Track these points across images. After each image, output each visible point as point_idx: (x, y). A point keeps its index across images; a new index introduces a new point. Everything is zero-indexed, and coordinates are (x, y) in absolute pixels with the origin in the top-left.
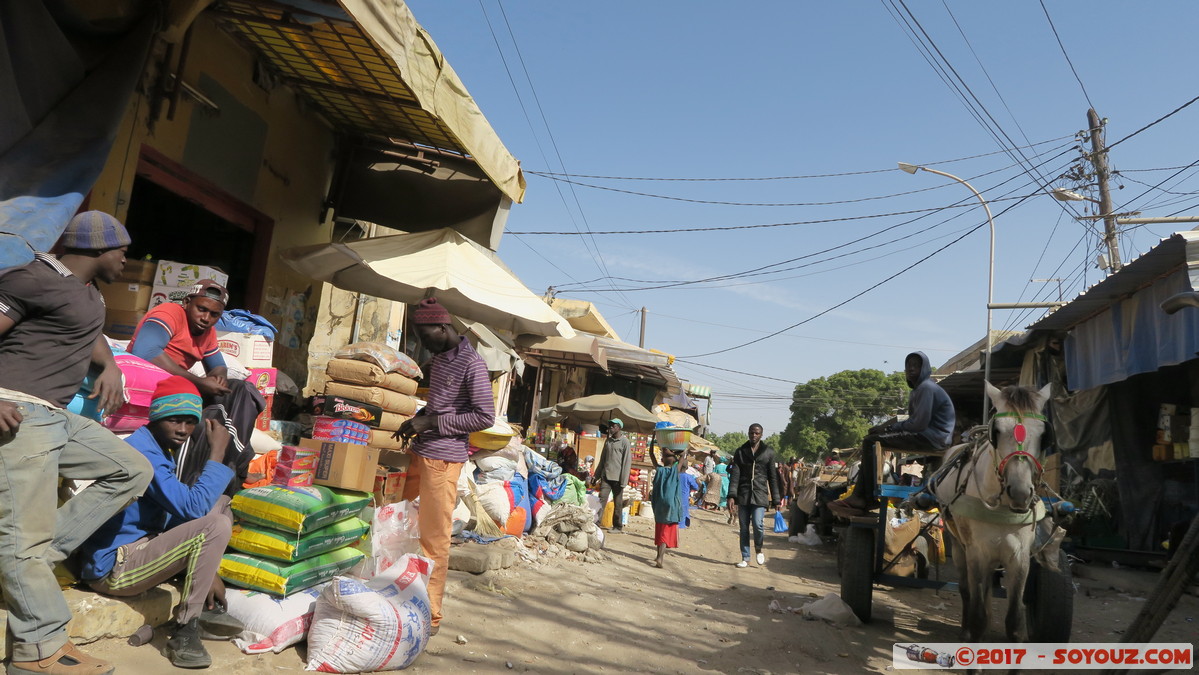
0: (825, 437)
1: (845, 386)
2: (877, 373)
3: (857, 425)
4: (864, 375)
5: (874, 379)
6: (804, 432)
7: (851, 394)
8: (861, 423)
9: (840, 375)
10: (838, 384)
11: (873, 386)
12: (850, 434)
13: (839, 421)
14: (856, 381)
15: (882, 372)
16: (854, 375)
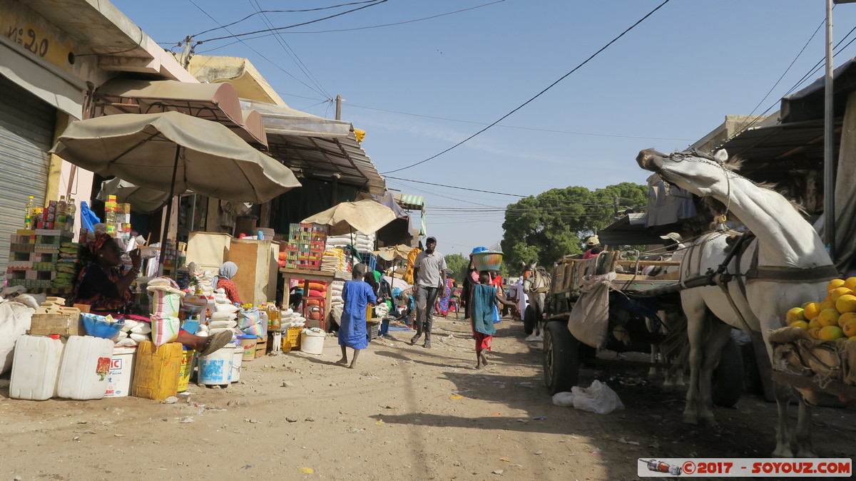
0: (536, 251)
1: (554, 203)
2: (582, 190)
3: (566, 238)
4: (571, 192)
5: (580, 195)
6: (516, 247)
7: (560, 210)
8: (569, 237)
9: (548, 193)
10: (546, 201)
11: (578, 201)
12: (560, 247)
13: (549, 235)
14: (563, 198)
15: (586, 189)
16: (561, 192)
